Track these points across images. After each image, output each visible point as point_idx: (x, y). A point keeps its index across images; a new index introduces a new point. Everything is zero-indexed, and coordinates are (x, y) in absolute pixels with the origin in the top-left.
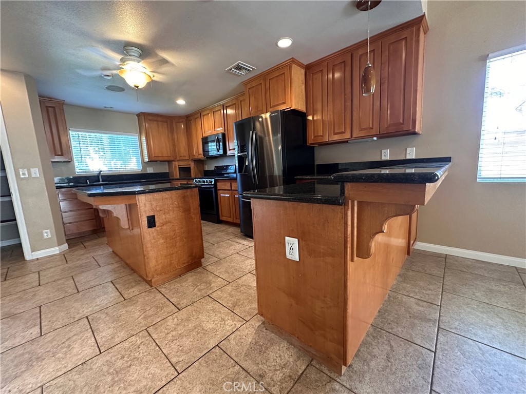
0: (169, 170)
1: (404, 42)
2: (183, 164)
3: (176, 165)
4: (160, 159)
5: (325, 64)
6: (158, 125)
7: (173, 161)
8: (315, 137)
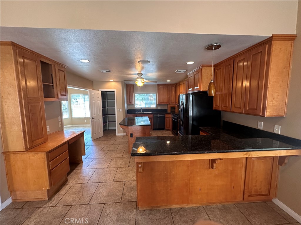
0: (167, 108)
1: (260, 54)
2: (172, 106)
3: (170, 106)
4: (163, 103)
5: (222, 65)
6: (163, 89)
7: (169, 104)
8: (216, 106)
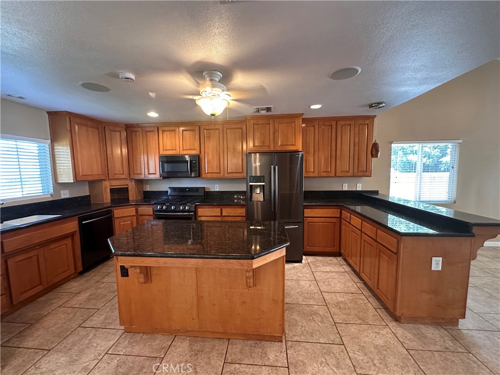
0: (90, 193)
1: (367, 126)
2: (117, 184)
3: (107, 186)
5: (317, 122)
6: (87, 131)
7: (104, 180)
8: (307, 172)
